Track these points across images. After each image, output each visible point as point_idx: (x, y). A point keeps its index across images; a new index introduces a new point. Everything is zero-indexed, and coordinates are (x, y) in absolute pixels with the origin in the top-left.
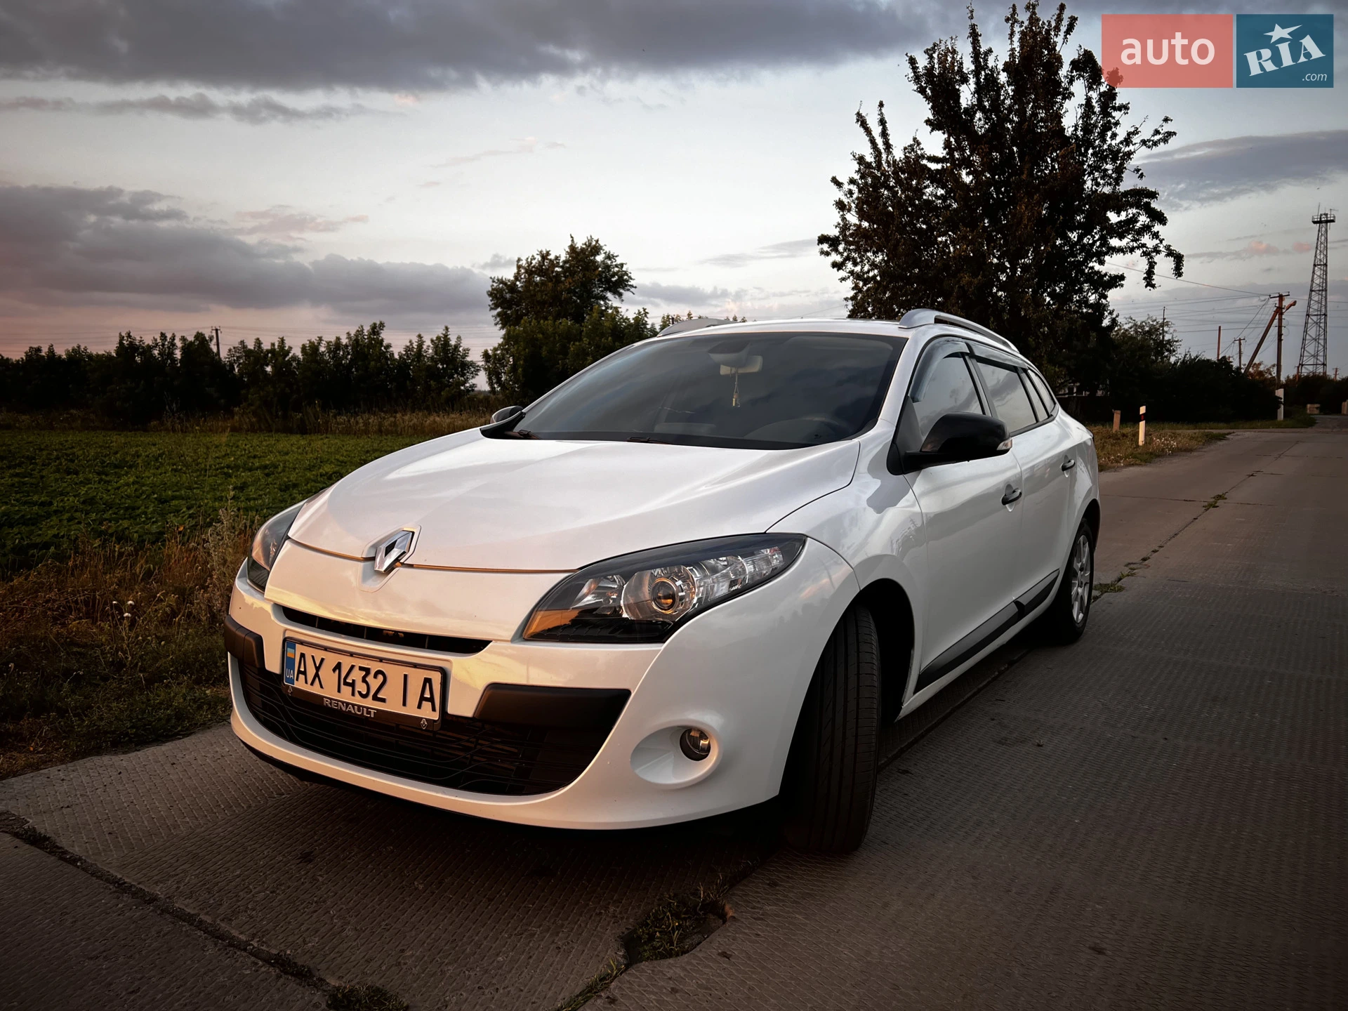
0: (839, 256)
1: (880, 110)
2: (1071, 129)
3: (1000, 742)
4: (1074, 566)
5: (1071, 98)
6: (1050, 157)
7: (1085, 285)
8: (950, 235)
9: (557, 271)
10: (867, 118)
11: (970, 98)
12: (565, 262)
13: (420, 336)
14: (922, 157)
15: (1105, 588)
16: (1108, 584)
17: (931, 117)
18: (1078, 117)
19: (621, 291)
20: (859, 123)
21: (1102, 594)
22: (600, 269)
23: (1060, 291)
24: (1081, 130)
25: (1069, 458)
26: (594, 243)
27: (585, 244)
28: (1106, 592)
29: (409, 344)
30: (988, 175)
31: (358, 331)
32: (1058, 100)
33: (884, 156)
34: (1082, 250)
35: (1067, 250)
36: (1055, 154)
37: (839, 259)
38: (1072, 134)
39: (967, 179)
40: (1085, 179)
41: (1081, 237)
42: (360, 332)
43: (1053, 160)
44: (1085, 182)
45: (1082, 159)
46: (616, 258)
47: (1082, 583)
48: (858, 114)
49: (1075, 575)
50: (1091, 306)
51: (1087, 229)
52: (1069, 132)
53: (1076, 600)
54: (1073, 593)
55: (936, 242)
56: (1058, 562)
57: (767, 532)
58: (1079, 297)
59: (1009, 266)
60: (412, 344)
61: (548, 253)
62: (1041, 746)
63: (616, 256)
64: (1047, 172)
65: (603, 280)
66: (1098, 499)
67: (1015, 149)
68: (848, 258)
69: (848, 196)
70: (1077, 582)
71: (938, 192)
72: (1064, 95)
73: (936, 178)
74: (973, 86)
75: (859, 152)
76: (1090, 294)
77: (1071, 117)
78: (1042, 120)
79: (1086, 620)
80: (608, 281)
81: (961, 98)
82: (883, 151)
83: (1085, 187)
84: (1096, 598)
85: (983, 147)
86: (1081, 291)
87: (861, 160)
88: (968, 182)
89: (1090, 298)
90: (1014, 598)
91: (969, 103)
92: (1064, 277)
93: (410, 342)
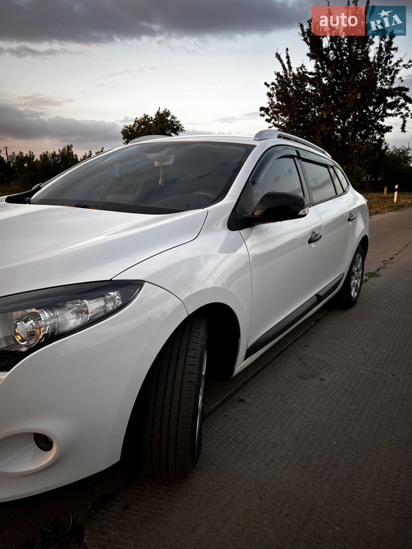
0: (269, 116)
1: (287, 52)
2: (373, 59)
3: (301, 377)
4: (353, 270)
5: (373, 44)
6: (362, 72)
7: (375, 131)
8: (316, 108)
9: (150, 123)
10: (280, 55)
11: (327, 44)
12: (155, 119)
13: (90, 152)
14: (306, 72)
15: (371, 275)
16: (373, 273)
17: (309, 53)
18: (375, 53)
19: (178, 132)
20: (277, 58)
21: (369, 278)
22: (169, 123)
23: (364, 133)
24: (377, 60)
25: (353, 214)
26: (167, 111)
27: (163, 112)
28: (371, 277)
29: (85, 155)
30: (334, 80)
31: (63, 149)
32: (367, 45)
33: (288, 72)
34: (374, 115)
35: (368, 115)
36: (365, 70)
37: (268, 117)
38: (373, 61)
39: (325, 82)
40: (377, 82)
41: (374, 109)
42: (64, 149)
43: (364, 73)
44: (377, 84)
45: (377, 73)
46: (176, 119)
47: (357, 277)
48: (277, 54)
49: (353, 274)
50: (377, 140)
51: (377, 106)
52: (371, 60)
53: (353, 286)
54: (352, 283)
55: (310, 111)
56: (344, 269)
57: (112, 279)
58: (372, 136)
59: (342, 122)
60: (86, 155)
61: (147, 116)
62: (323, 380)
63: (176, 118)
64: (360, 79)
65: (170, 127)
66: (367, 235)
67: (347, 68)
68: (272, 118)
69: (272, 90)
70: (354, 278)
71: (313, 88)
72: (370, 42)
73: (312, 82)
74: (329, 38)
75: (277, 71)
76: (377, 135)
77: (372, 54)
78: (360, 54)
79: (359, 295)
80: (172, 128)
81: (323, 44)
82: (288, 70)
83: (377, 86)
84: (366, 281)
85: (332, 67)
86: (373, 133)
87: (278, 74)
88: (325, 83)
89: (377, 137)
90: (316, 293)
91: (327, 46)
92: (366, 127)
93: (86, 154)
